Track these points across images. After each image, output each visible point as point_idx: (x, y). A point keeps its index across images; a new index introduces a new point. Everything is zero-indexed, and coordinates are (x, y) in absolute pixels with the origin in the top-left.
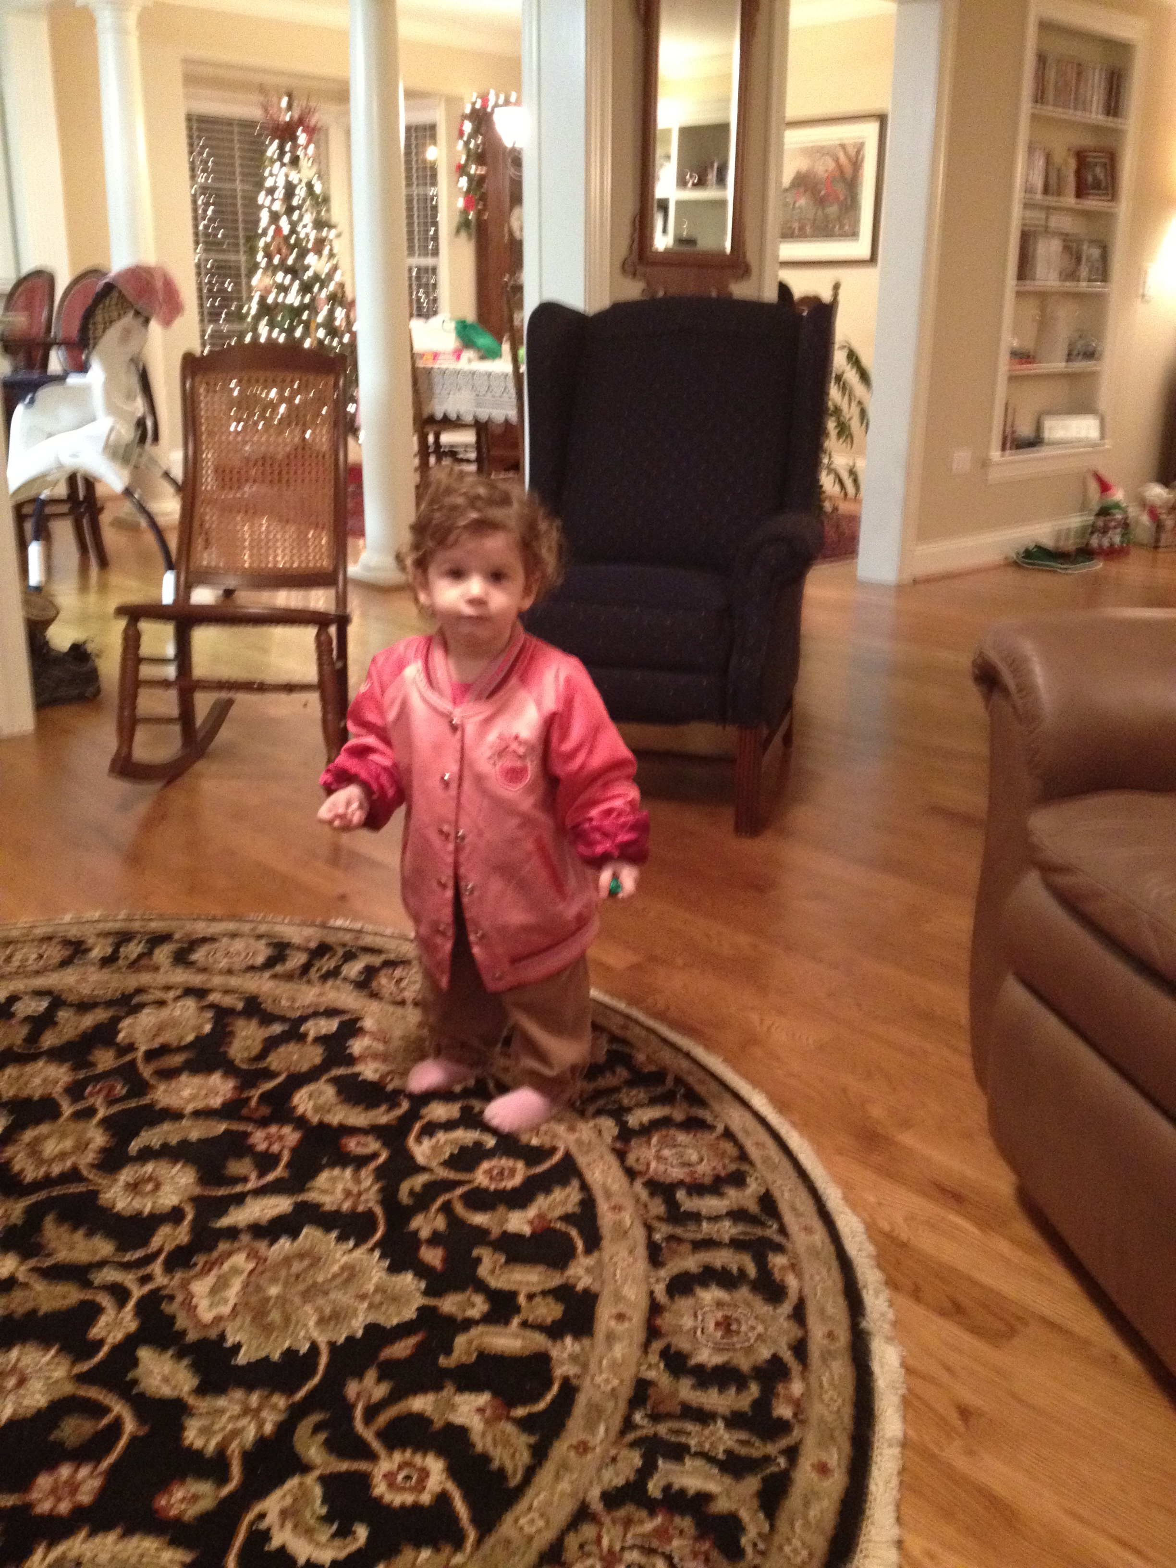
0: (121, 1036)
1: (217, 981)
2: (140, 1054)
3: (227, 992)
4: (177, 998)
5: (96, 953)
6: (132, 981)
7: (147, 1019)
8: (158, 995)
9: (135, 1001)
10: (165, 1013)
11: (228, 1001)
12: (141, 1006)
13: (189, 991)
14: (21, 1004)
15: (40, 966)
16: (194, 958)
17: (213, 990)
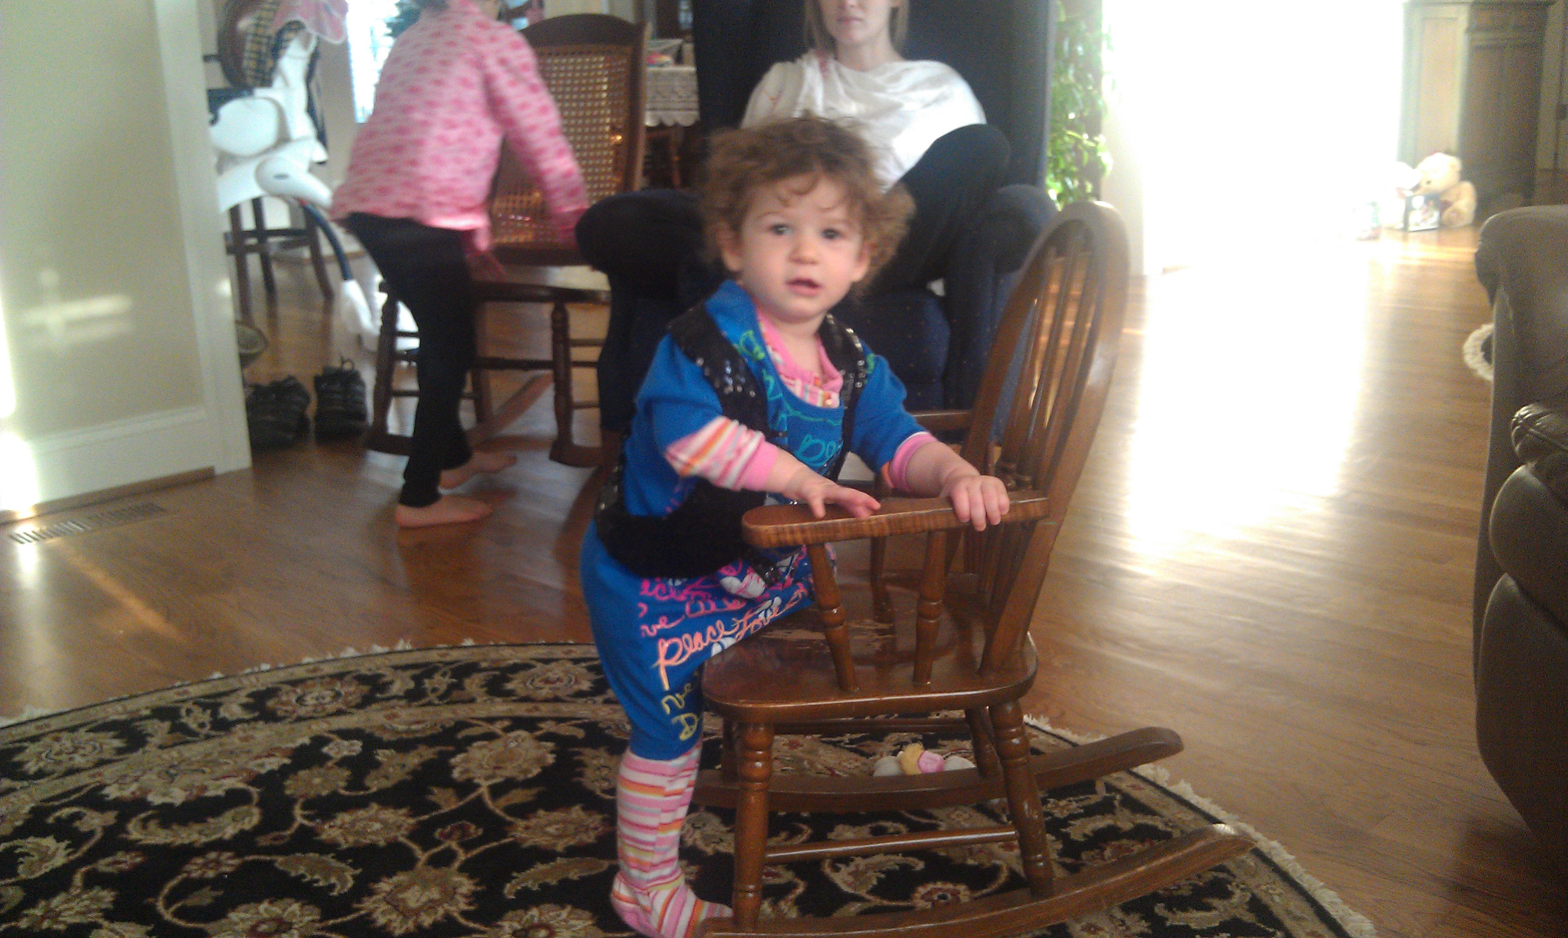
0: (456, 774)
1: (545, 710)
2: (484, 790)
3: (559, 720)
4: (507, 730)
5: (397, 688)
6: (447, 715)
7: (479, 753)
8: (486, 728)
9: (460, 735)
10: (497, 746)
11: (565, 730)
12: (471, 740)
13: (518, 723)
14: (331, 745)
15: (339, 705)
16: (510, 686)
17: (543, 719)
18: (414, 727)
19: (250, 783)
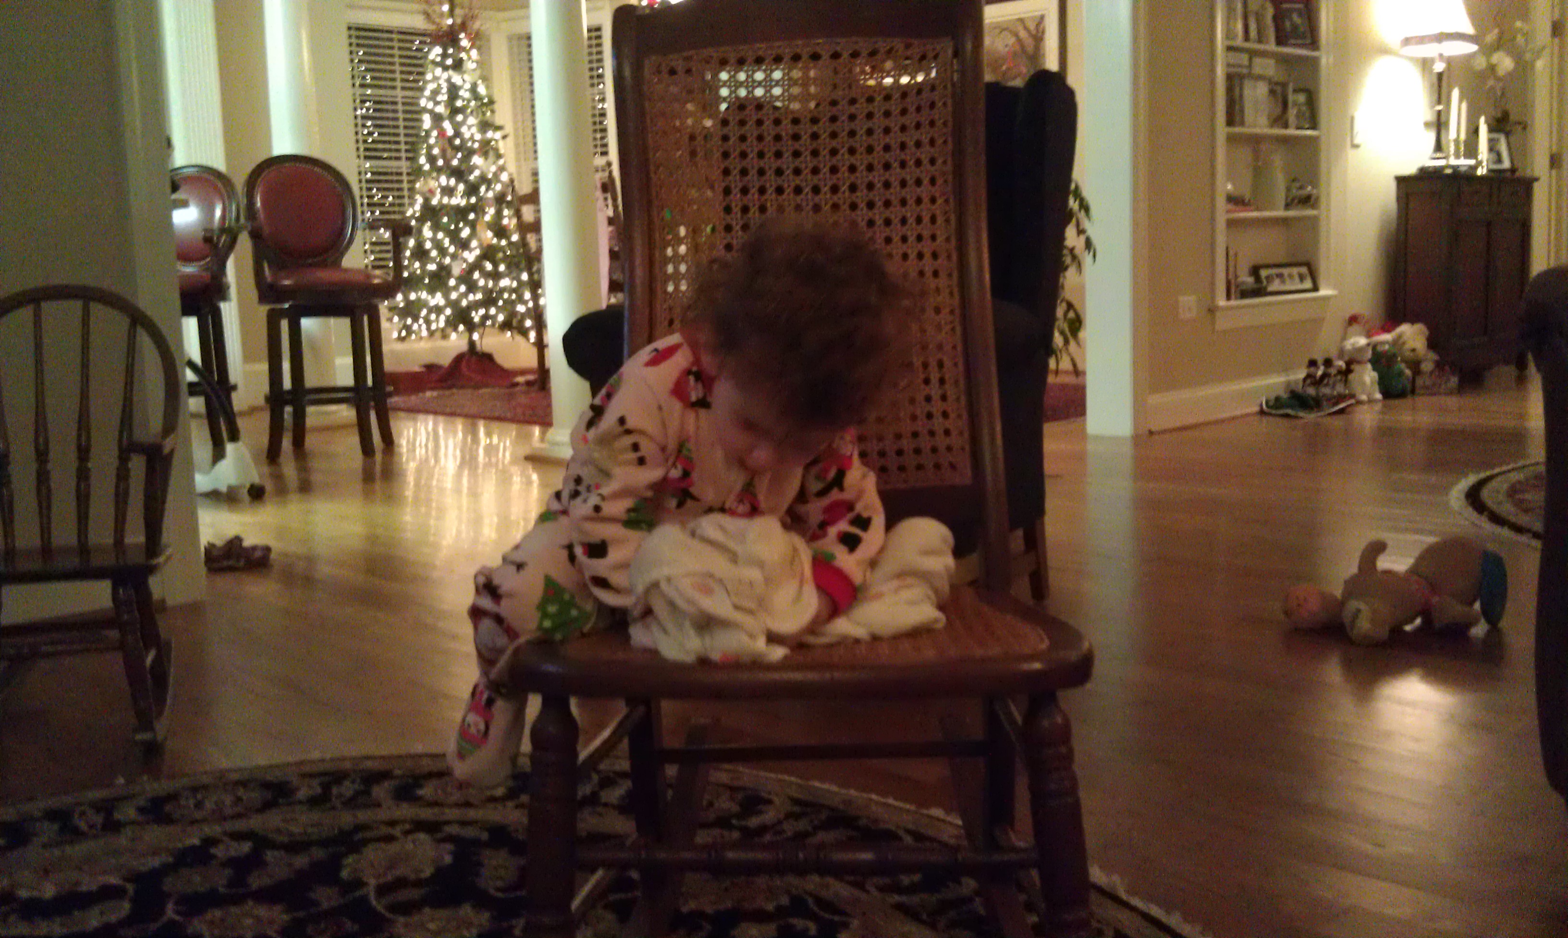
0: (345, 874)
1: (452, 814)
2: (371, 888)
3: (463, 823)
4: (407, 833)
5: (302, 794)
6: (347, 818)
7: (373, 854)
8: (384, 830)
9: (357, 837)
10: (393, 848)
11: (470, 832)
12: (365, 842)
13: (420, 826)
14: (221, 847)
15: (239, 809)
16: (421, 792)
17: (448, 823)
18: (310, 830)
19: (126, 880)
